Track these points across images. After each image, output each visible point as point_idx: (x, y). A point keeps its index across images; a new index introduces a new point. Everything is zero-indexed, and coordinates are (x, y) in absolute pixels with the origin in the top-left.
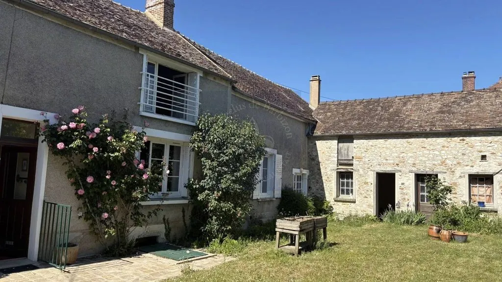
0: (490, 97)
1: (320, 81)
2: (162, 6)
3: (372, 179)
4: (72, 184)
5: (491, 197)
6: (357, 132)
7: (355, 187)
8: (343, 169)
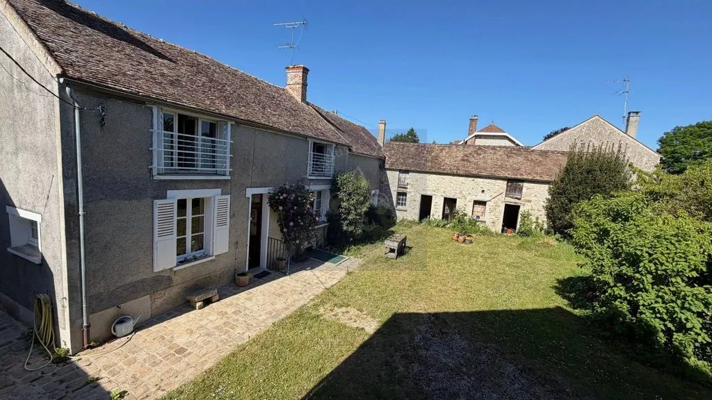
0: (491, 153)
1: (385, 124)
2: (300, 86)
3: (419, 199)
4: (279, 225)
5: (483, 213)
6: (412, 169)
7: (407, 203)
8: (401, 190)
